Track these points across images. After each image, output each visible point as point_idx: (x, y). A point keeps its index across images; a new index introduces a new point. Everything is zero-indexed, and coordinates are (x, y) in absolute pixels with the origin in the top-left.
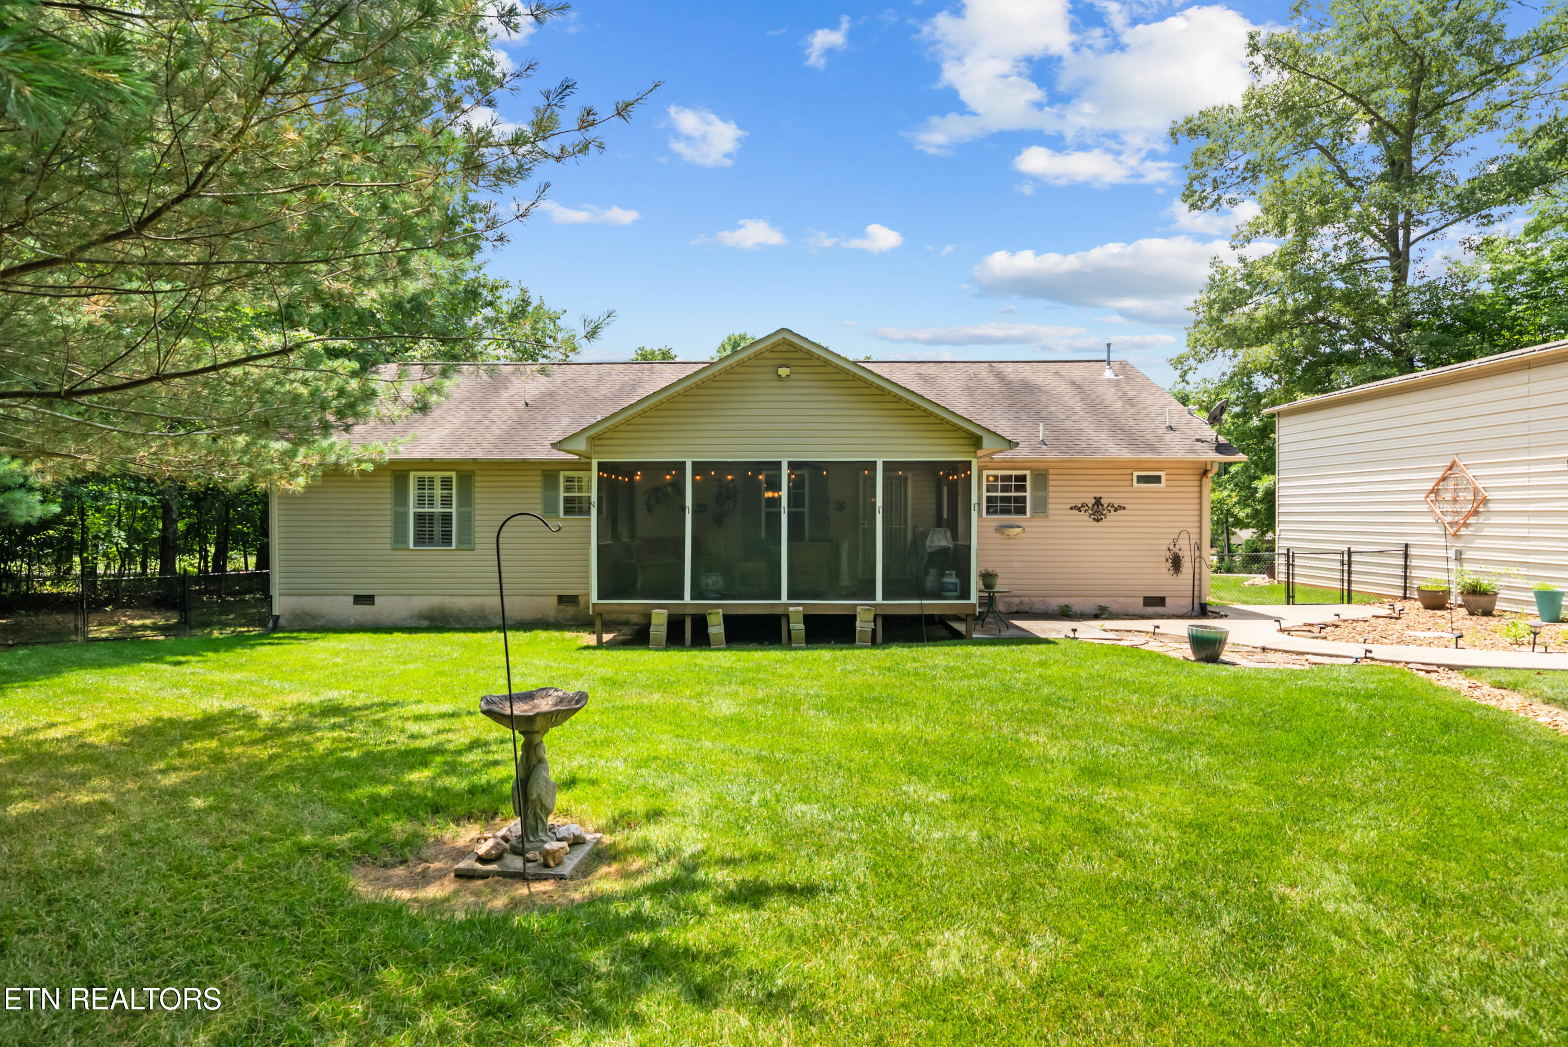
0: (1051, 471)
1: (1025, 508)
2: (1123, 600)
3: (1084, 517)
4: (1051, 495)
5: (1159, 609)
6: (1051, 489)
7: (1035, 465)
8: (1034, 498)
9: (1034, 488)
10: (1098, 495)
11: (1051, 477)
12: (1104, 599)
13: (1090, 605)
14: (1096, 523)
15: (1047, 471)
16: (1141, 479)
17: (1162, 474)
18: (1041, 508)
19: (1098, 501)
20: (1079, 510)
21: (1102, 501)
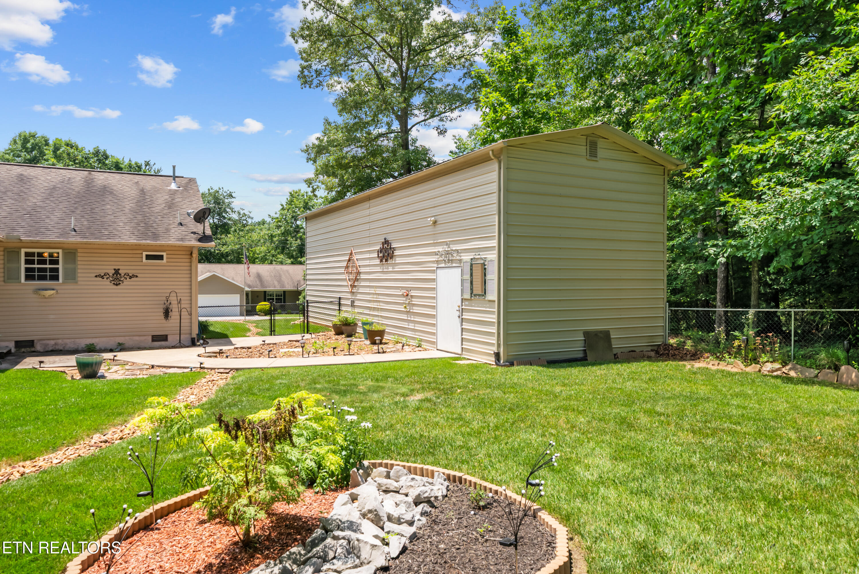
0: (79, 250)
1: (58, 276)
2: (137, 338)
3: (106, 283)
4: (79, 267)
5: (163, 343)
6: (79, 263)
7: (65, 246)
8: (65, 269)
9: (65, 262)
10: (117, 268)
11: (79, 254)
12: (122, 338)
13: (112, 342)
14: (115, 287)
15: (76, 250)
16: (148, 257)
17: (164, 254)
18: (71, 276)
19: (117, 272)
20: (102, 277)
21: (120, 272)
